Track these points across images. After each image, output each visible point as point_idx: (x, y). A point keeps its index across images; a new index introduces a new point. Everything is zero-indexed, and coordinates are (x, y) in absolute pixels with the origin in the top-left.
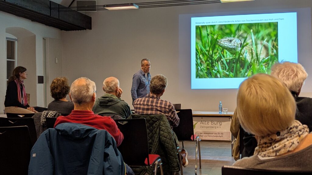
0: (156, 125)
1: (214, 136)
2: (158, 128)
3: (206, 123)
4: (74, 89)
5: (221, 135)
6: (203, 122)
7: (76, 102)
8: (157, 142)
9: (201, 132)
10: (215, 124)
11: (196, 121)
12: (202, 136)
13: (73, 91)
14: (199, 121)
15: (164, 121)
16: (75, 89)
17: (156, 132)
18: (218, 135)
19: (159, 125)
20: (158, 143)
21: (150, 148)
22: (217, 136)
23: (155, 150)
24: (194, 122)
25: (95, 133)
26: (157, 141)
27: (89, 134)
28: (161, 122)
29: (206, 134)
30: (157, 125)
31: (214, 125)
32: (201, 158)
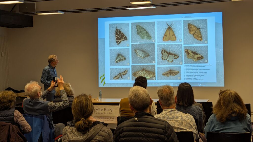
29: (101, 118)
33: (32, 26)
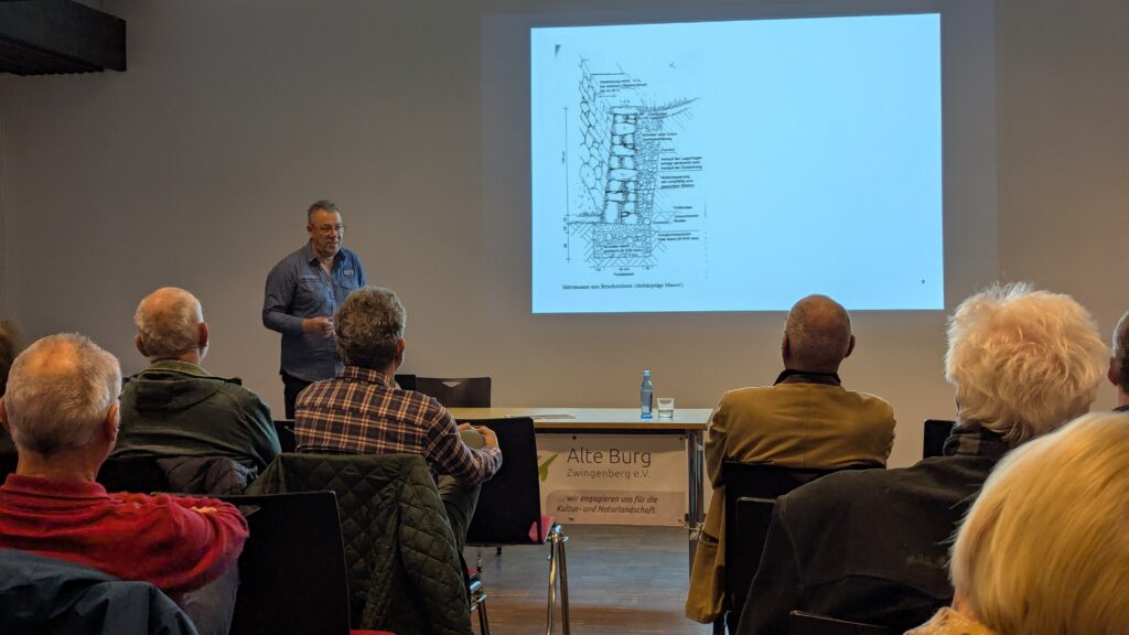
0: (384, 498)
1: (623, 510)
2: (390, 512)
3: (591, 456)
4: (22, 390)
5: (647, 505)
6: (579, 454)
7: (30, 446)
8: (389, 568)
9: (572, 495)
10: (627, 460)
11: (549, 449)
12: (575, 510)
13: (18, 396)
14: (562, 450)
15: (418, 484)
16: (28, 389)
17: (383, 531)
18: (638, 505)
19: (397, 499)
20: (391, 575)
21: (361, 592)
22: (630, 510)
23: (379, 603)
24: (543, 455)
25: (103, 598)
26: (388, 564)
27: (74, 604)
28: (406, 486)
29: (591, 500)
30: (387, 501)
31: (621, 467)
32: (570, 601)
33: (122, 67)
